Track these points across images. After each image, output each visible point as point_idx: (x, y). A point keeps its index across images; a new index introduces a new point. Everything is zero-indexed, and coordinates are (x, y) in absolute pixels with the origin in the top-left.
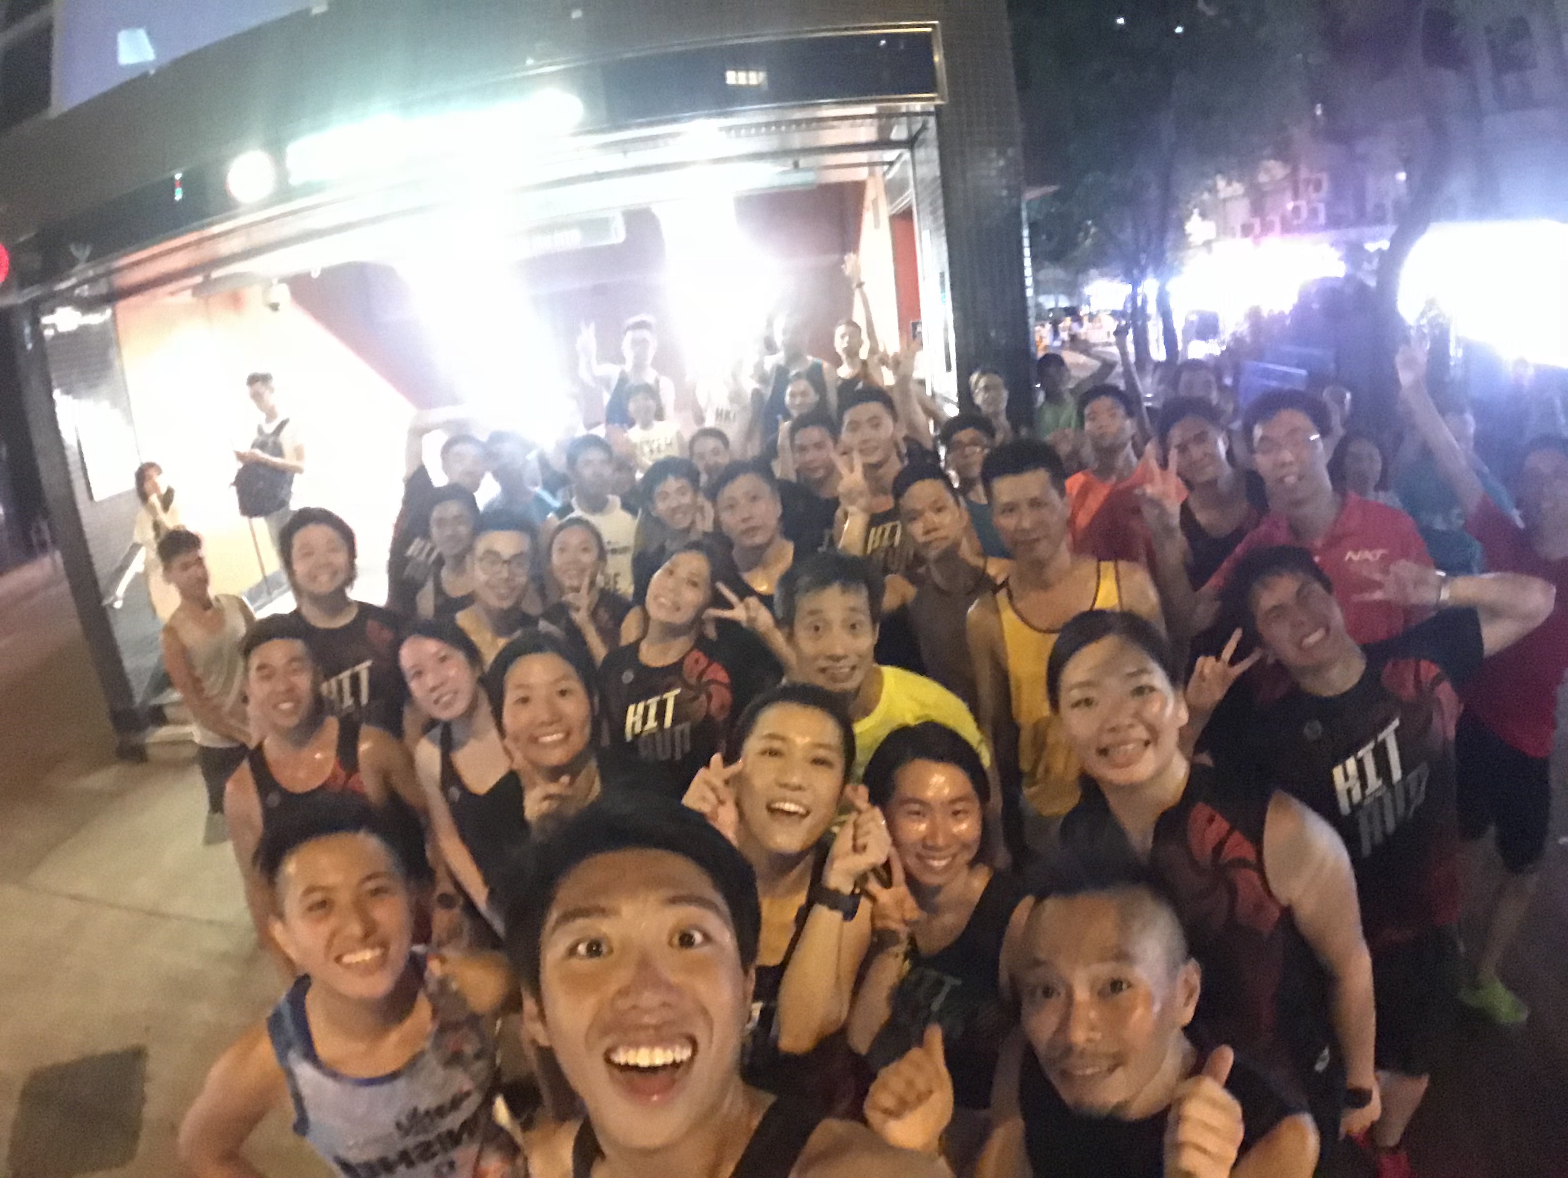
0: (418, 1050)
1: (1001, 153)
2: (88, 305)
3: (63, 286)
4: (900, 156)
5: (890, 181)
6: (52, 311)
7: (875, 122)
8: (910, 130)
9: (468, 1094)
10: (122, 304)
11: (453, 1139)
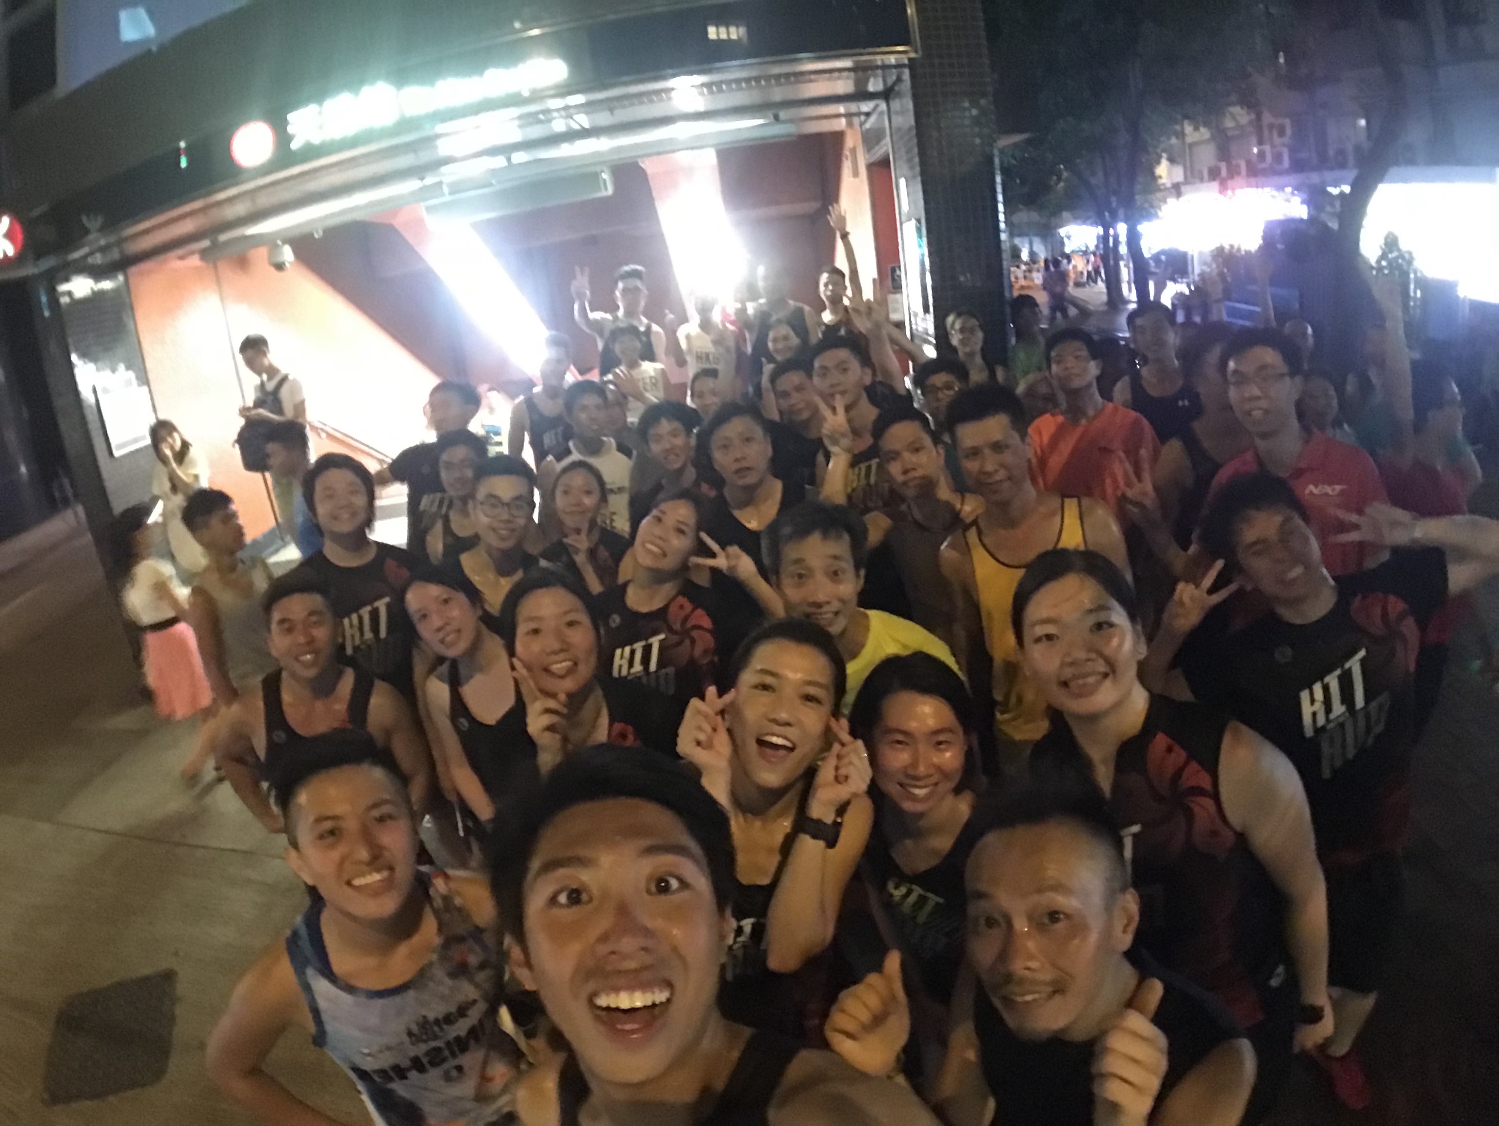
0: (426, 962)
1: (974, 104)
2: (97, 273)
3: (76, 255)
4: (877, 106)
5: (868, 131)
6: (67, 280)
7: (852, 74)
8: (885, 81)
9: (475, 1002)
10: (133, 270)
11: (461, 1045)
